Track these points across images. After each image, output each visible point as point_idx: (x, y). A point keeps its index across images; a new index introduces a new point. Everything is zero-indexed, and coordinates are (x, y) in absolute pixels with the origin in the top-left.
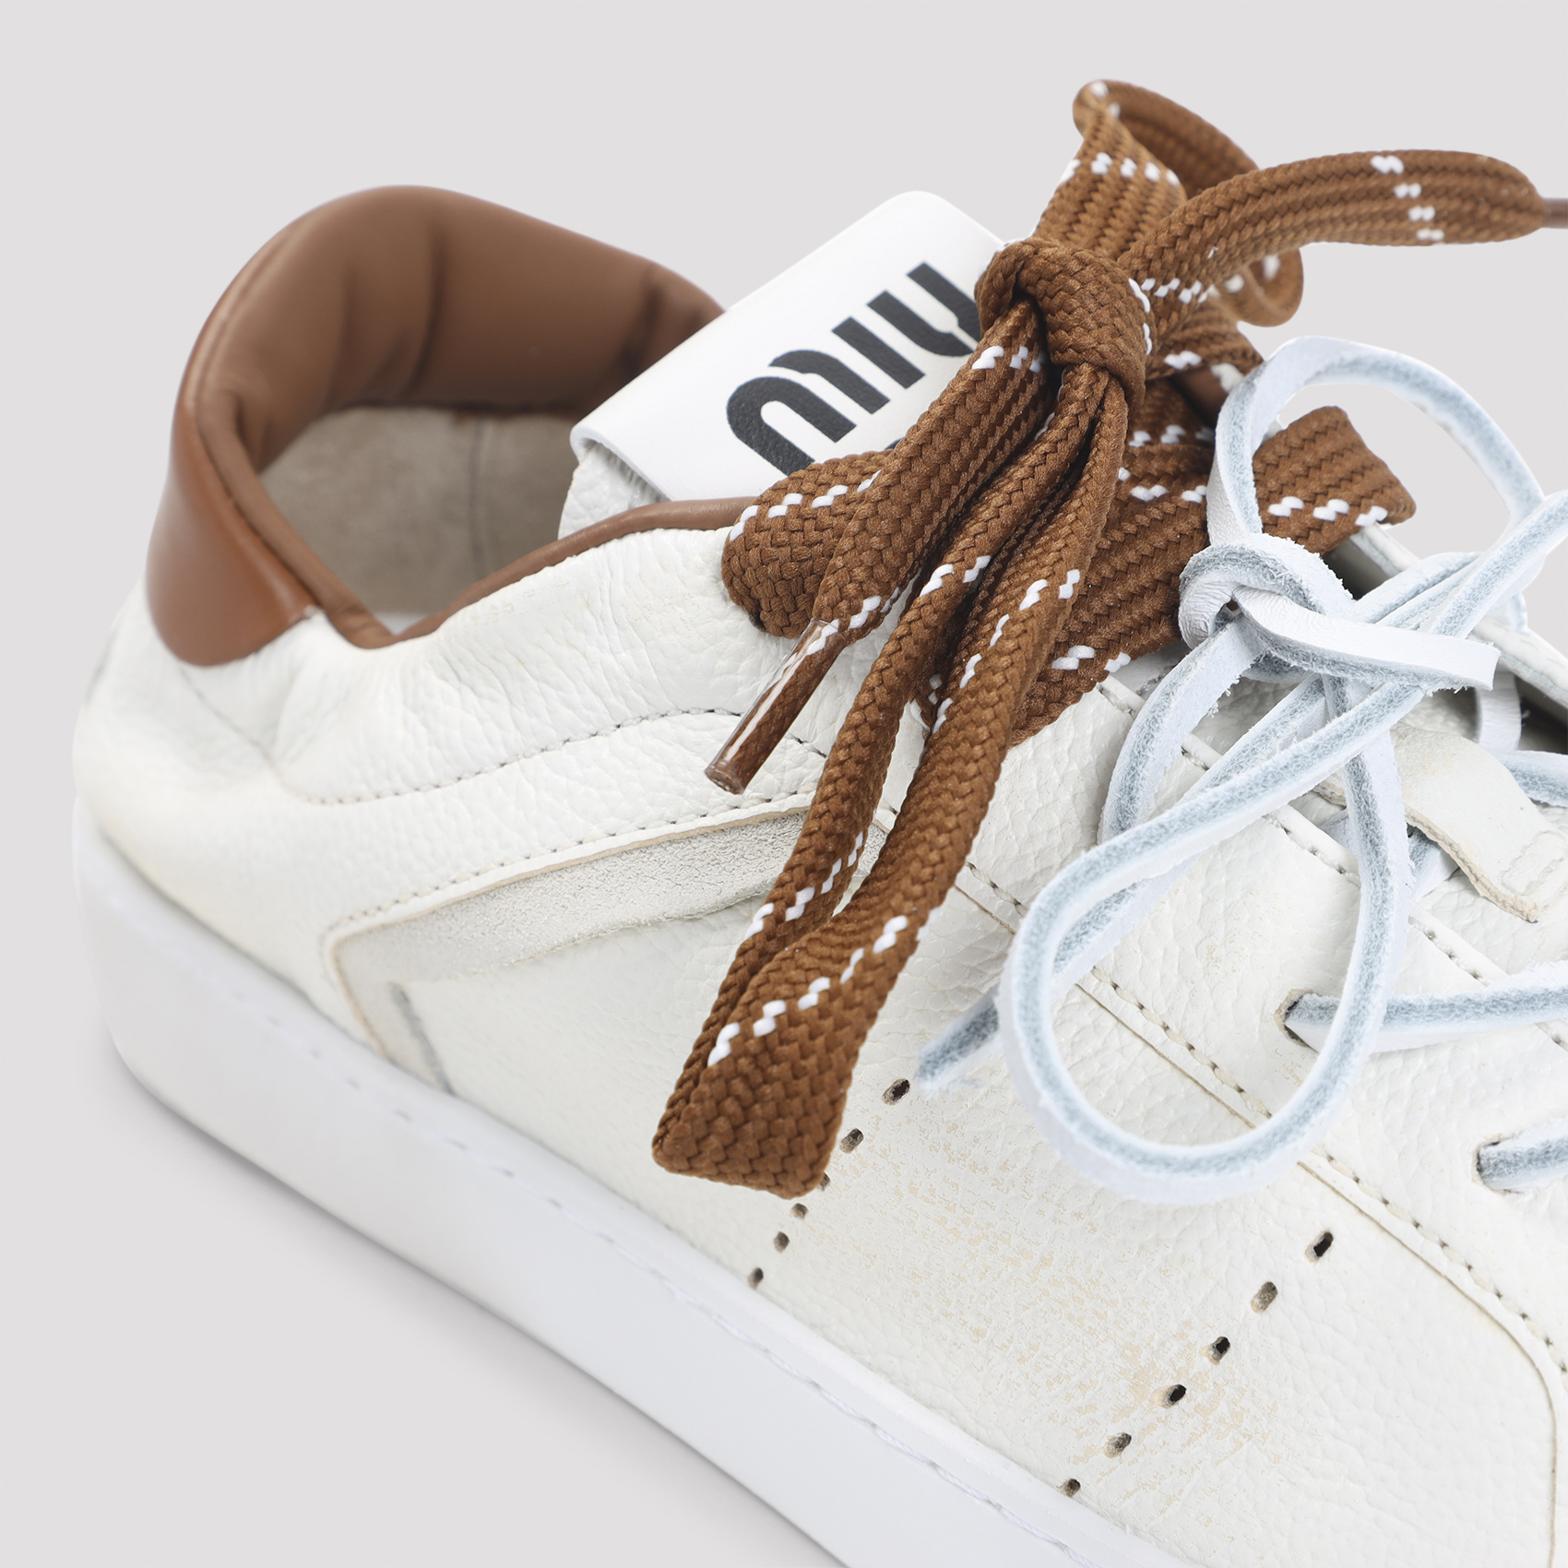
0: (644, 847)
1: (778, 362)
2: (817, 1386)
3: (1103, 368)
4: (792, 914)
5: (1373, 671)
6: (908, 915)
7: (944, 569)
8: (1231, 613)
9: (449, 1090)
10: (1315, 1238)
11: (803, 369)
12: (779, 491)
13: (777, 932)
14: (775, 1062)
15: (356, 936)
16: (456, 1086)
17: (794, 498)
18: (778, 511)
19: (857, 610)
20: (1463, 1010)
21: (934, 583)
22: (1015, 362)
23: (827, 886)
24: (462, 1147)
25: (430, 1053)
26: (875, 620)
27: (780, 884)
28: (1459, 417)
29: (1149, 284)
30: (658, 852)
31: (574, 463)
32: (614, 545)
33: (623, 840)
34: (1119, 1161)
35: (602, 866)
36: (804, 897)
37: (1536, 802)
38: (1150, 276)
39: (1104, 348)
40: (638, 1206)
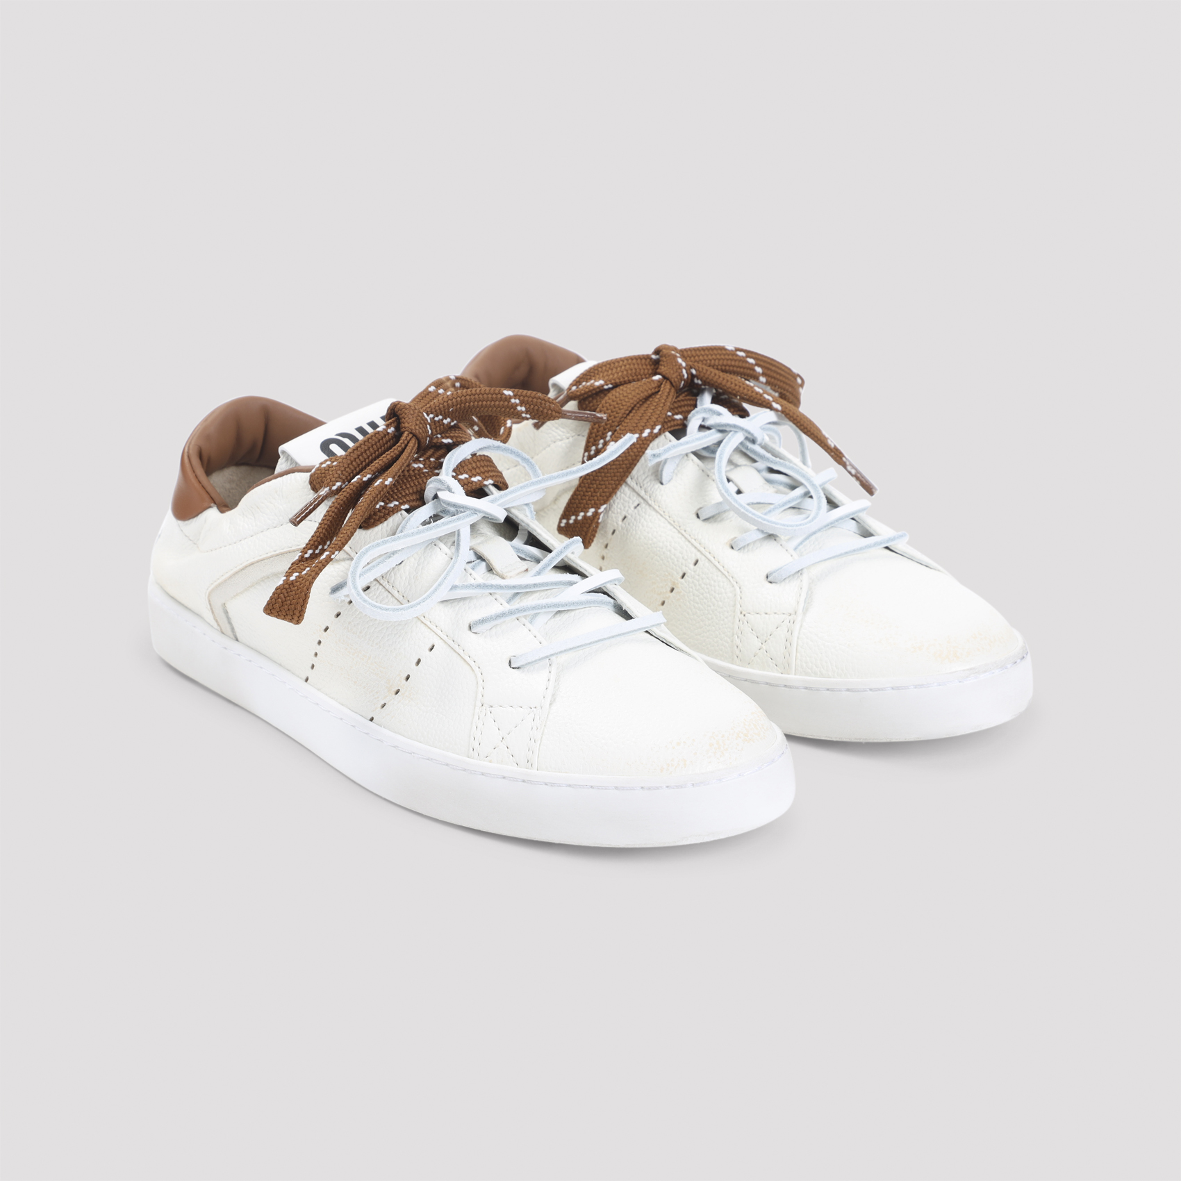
0: (282, 554)
1: (337, 435)
2: (317, 704)
3: (411, 433)
4: (307, 556)
5: (463, 508)
6: (330, 551)
7: (359, 476)
8: (436, 497)
9: (237, 640)
10: (430, 646)
11: (344, 437)
12: (326, 461)
13: (302, 559)
14: (294, 587)
15: (213, 590)
16: (239, 639)
17: (329, 463)
18: (324, 466)
19: (334, 485)
20: (469, 587)
21: (355, 479)
22: (389, 431)
23: (317, 552)
24: (239, 655)
25: (233, 629)
26: (340, 489)
27: (304, 548)
28: (528, 465)
29: (431, 416)
30: (286, 555)
31: (279, 457)
32: (285, 477)
33: (277, 552)
34: (368, 606)
35: (271, 559)
36: (310, 552)
37: (519, 557)
38: (432, 413)
39: (413, 428)
40: (281, 665)
